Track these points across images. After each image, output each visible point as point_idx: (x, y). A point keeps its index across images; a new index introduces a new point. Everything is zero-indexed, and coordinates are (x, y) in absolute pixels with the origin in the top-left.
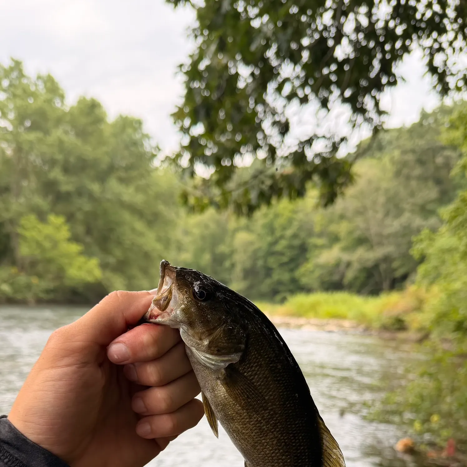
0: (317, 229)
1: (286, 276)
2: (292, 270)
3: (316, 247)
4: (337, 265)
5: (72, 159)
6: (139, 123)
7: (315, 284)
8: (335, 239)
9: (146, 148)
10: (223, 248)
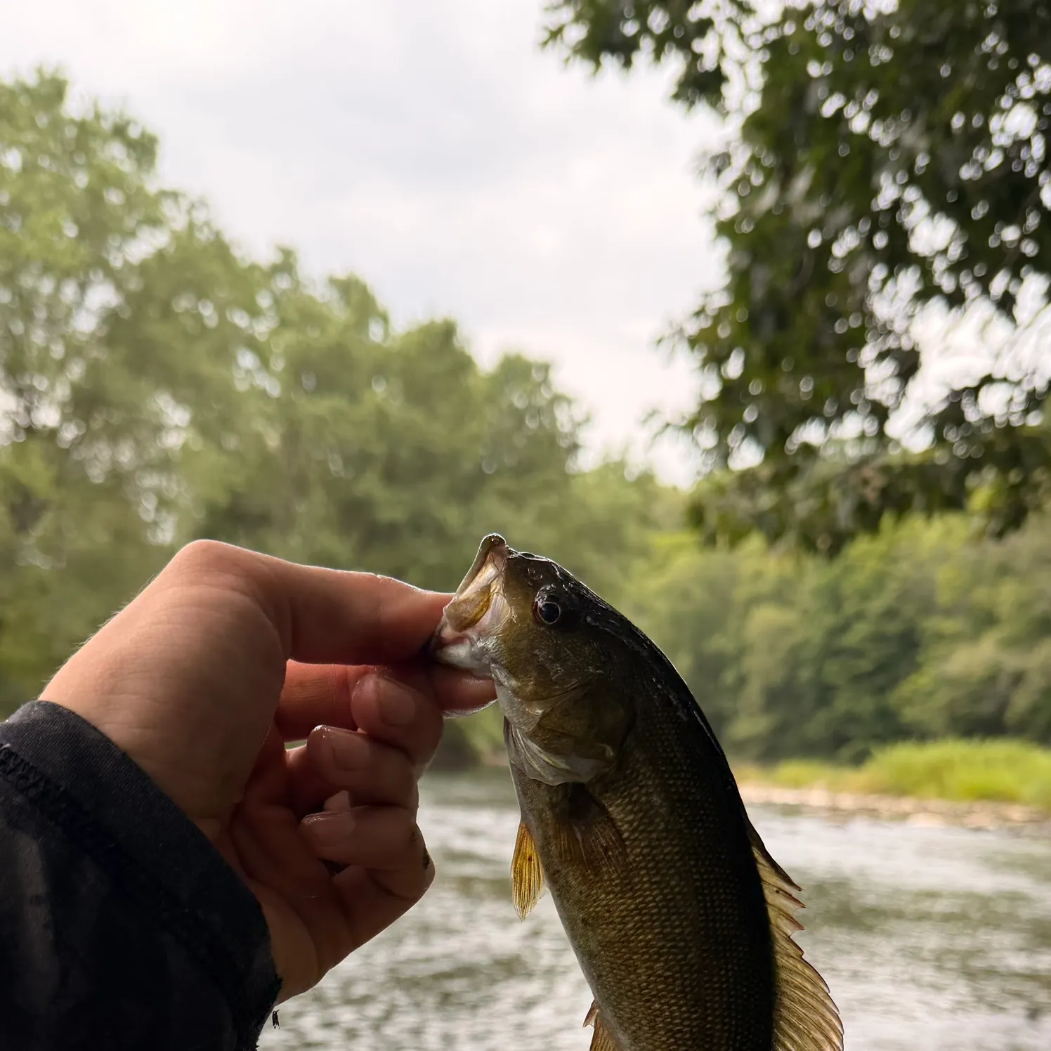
0: (944, 597)
1: (866, 705)
2: (882, 690)
3: (940, 637)
4: (992, 678)
5: (404, 454)
6: (545, 368)
7: (938, 722)
8: (986, 620)
9: (562, 425)
10: (720, 643)
